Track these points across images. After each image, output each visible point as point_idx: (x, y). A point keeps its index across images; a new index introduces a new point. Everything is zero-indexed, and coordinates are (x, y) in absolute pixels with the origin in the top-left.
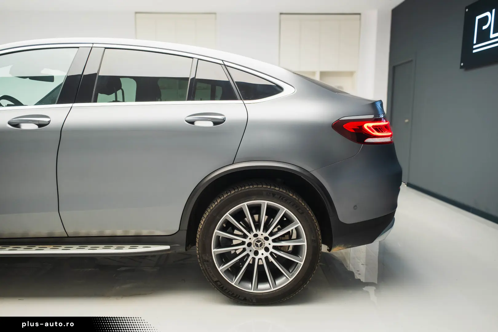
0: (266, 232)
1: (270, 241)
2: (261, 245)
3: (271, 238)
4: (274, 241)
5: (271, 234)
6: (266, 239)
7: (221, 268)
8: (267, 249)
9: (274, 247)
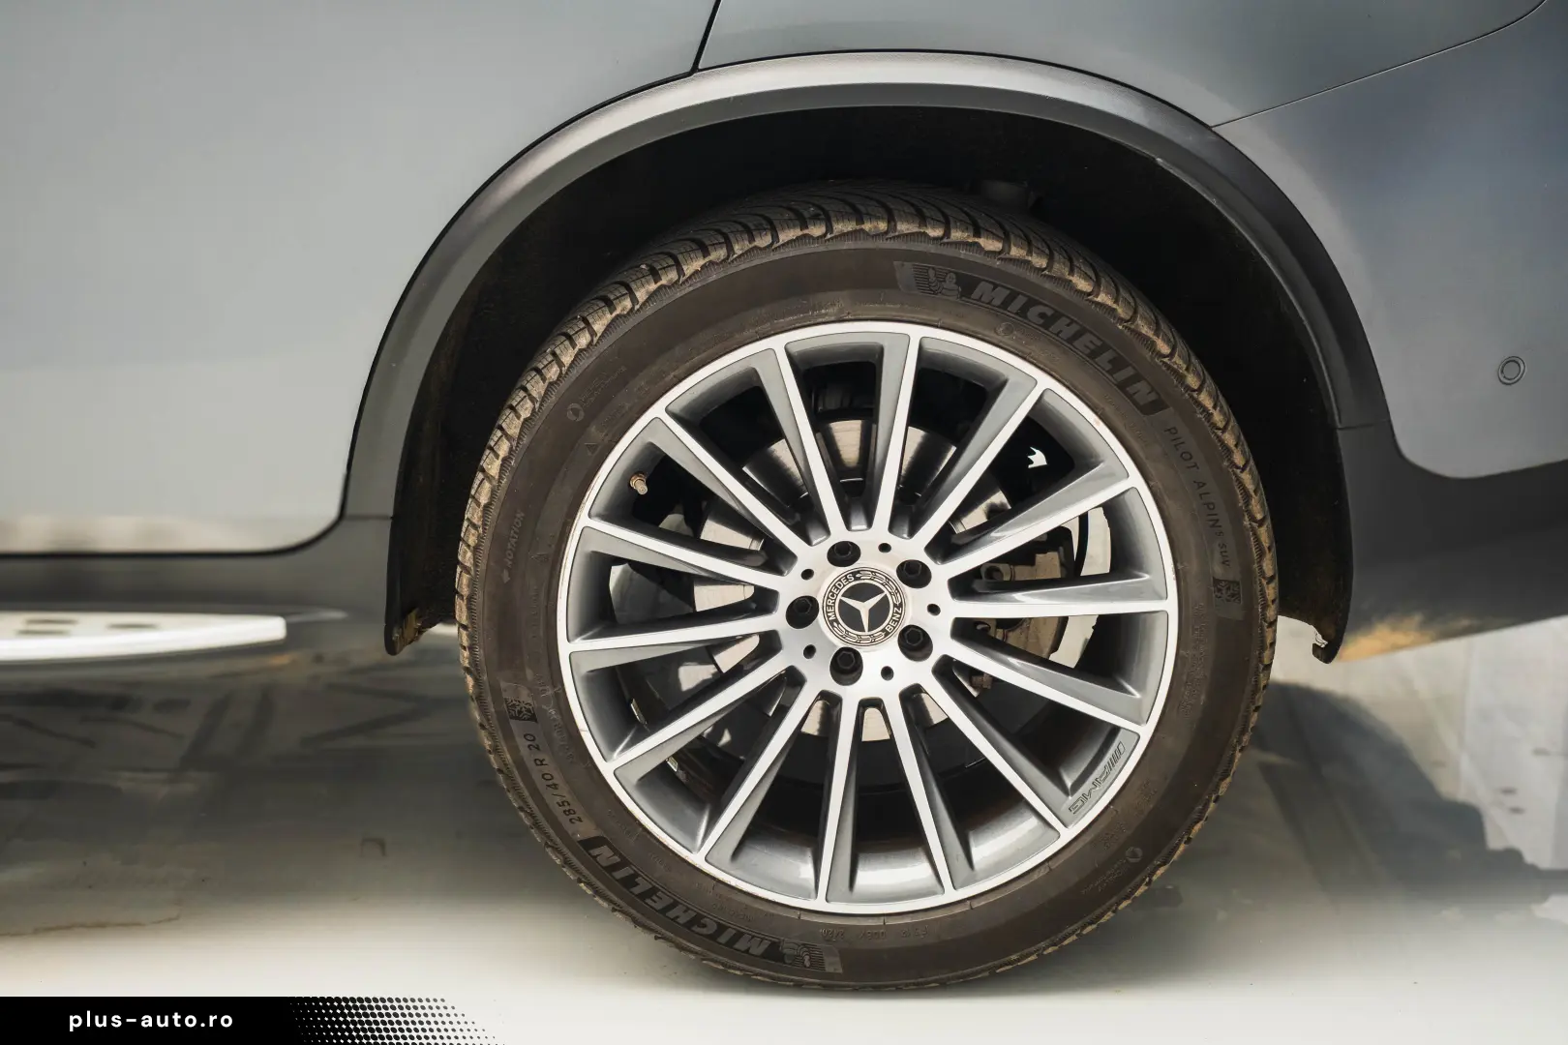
0: (911, 534)
1: (938, 588)
2: (879, 614)
3: (943, 573)
4: (962, 587)
5: (945, 546)
6: (914, 574)
7: (623, 757)
8: (915, 643)
9: (966, 631)
